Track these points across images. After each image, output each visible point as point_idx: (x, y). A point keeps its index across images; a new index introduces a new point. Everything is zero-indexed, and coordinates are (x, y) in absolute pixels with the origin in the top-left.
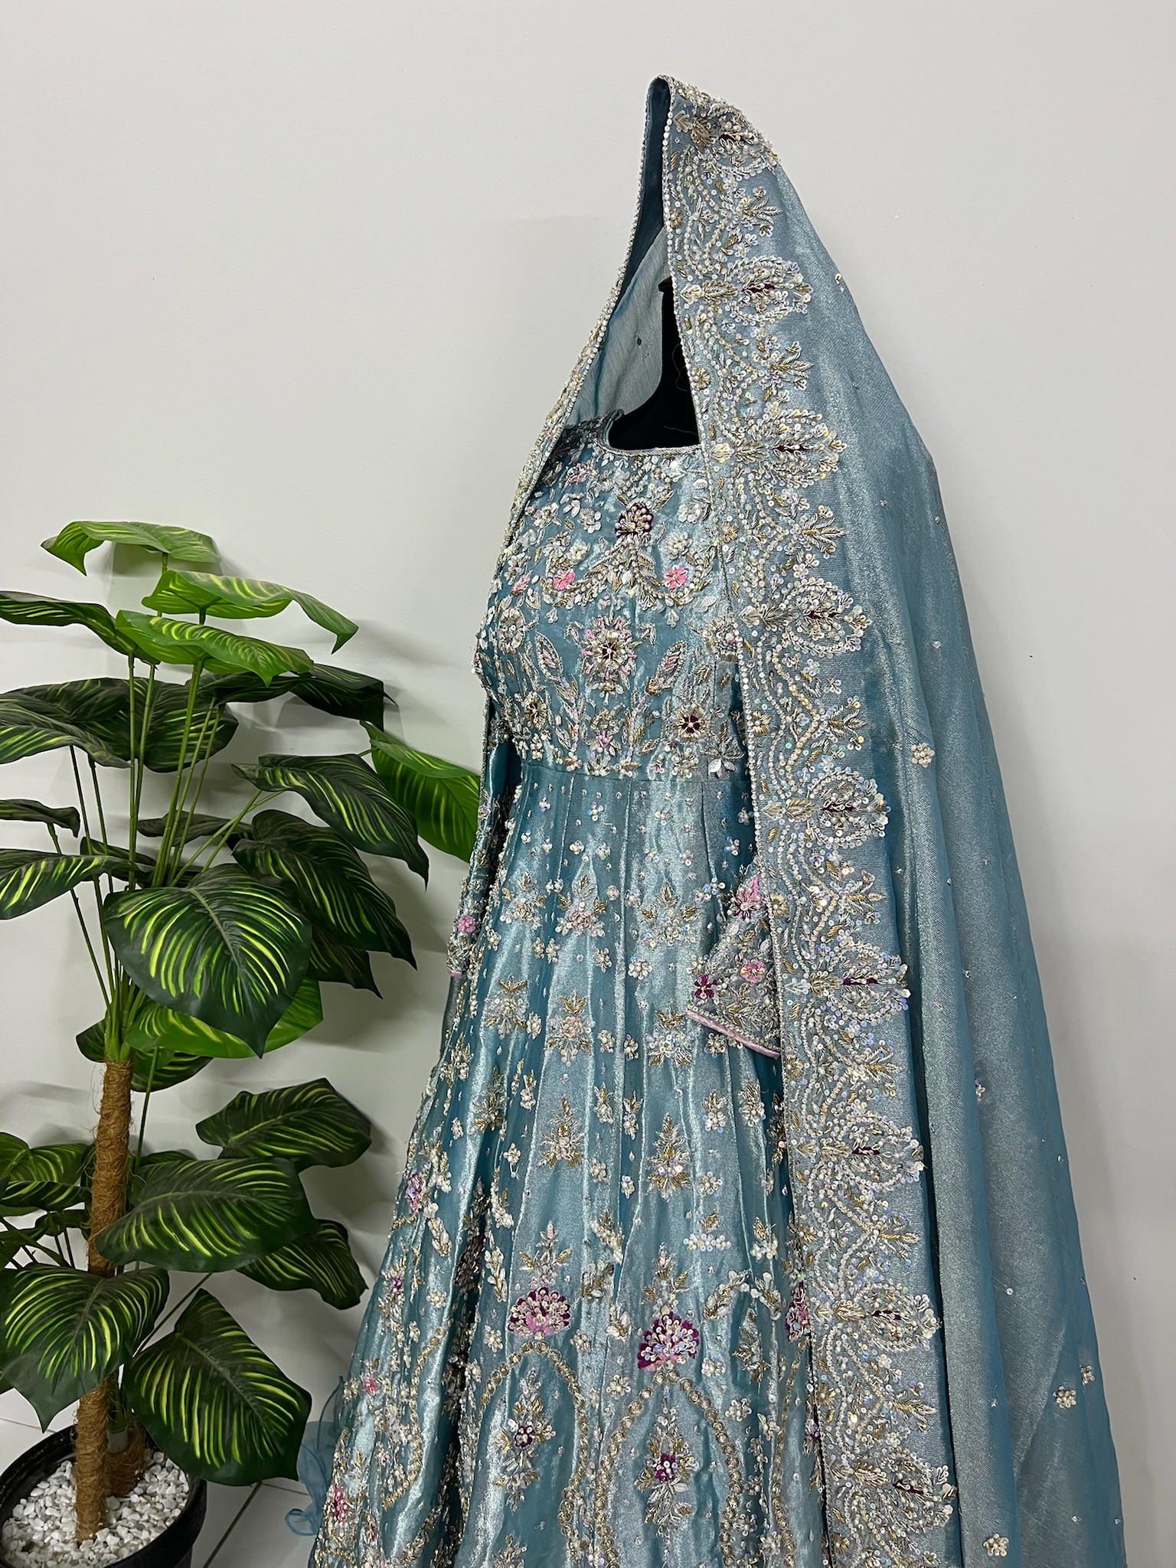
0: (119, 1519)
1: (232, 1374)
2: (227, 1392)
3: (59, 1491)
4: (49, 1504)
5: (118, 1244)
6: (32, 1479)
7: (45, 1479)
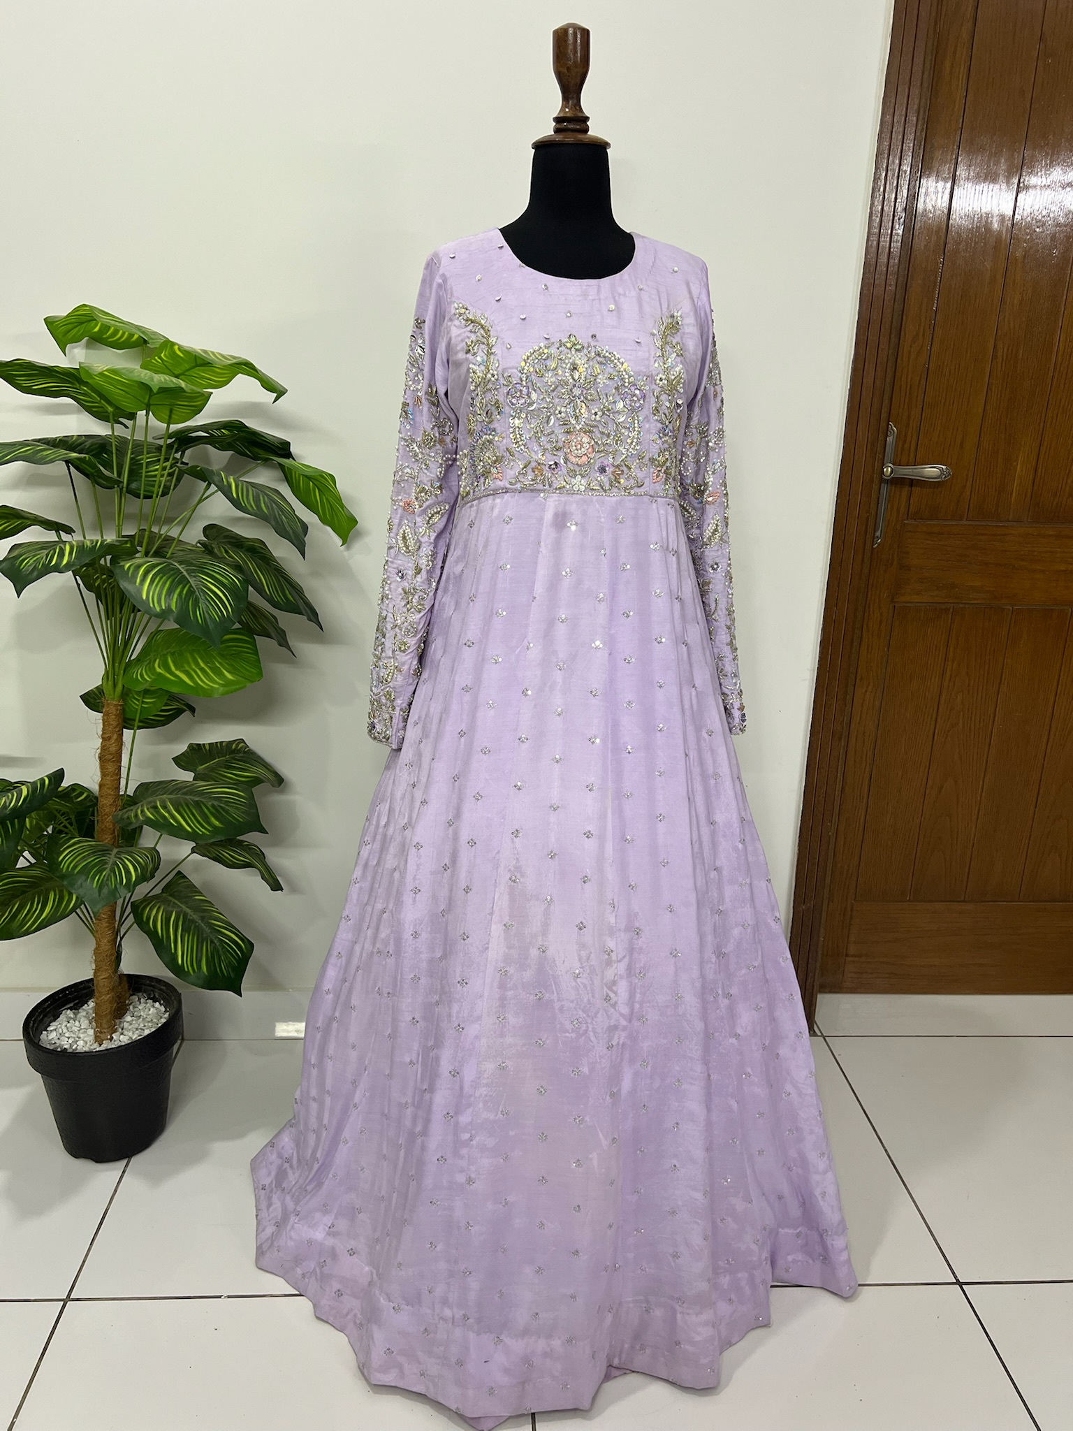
0: (123, 1028)
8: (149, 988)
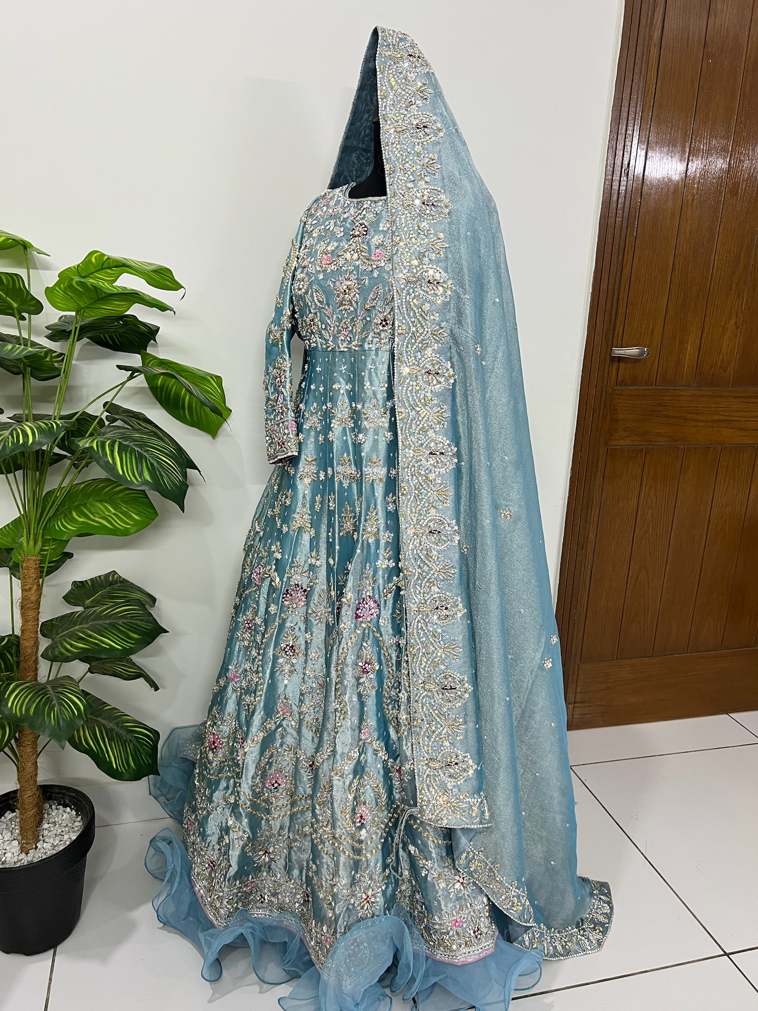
0: (44, 836)
1: (118, 726)
2: (119, 734)
8: (59, 795)
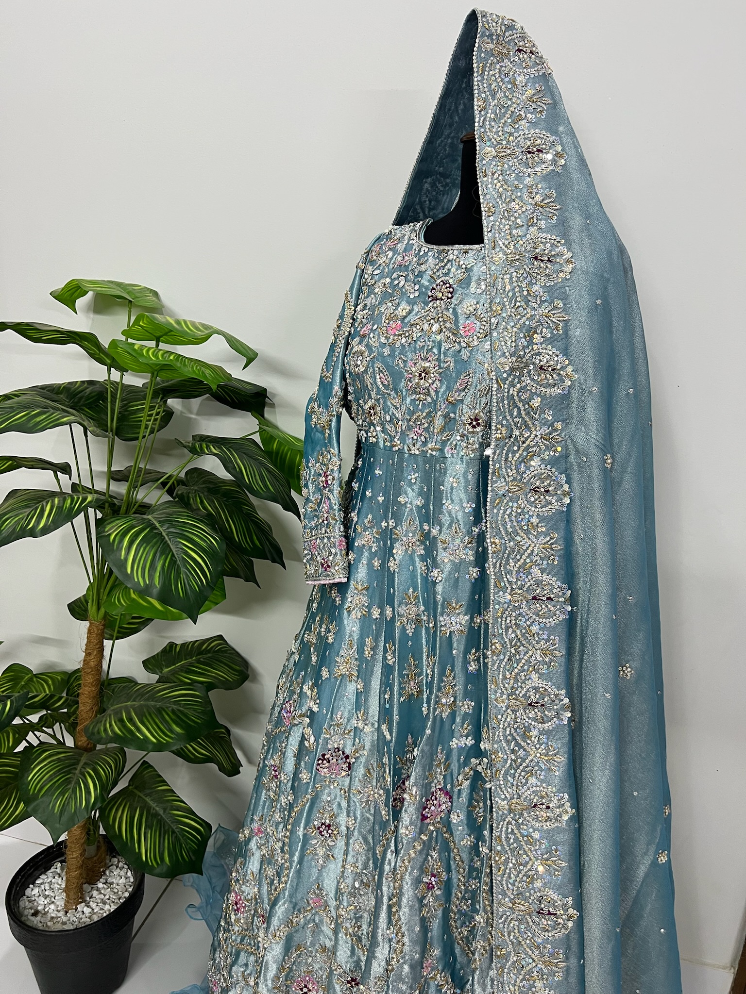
0: (91, 897)
1: (164, 812)
2: (161, 822)
3: (53, 881)
4: (47, 888)
5: (99, 733)
6: (37, 873)
7: (44, 872)
